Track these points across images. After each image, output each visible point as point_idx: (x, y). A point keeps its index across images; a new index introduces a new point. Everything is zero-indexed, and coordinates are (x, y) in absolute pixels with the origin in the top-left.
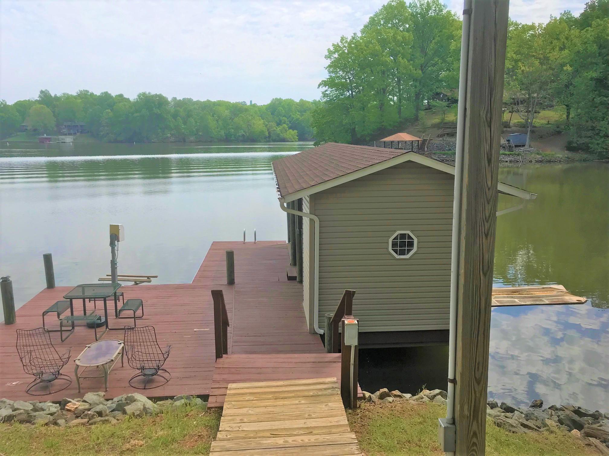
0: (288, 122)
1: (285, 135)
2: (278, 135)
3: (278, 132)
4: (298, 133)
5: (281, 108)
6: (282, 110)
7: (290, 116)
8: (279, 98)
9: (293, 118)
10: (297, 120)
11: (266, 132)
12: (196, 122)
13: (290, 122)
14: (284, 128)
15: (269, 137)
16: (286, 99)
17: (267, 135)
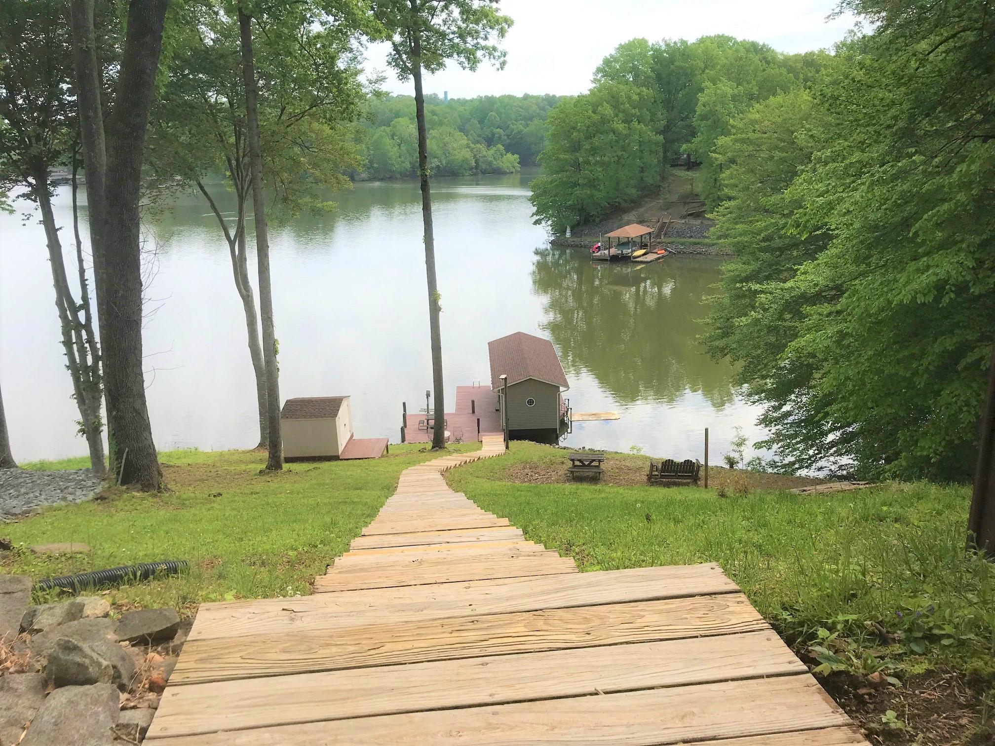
0: (506, 137)
1: (501, 164)
2: (490, 163)
3: (490, 159)
4: (519, 158)
5: (494, 114)
6: (495, 117)
7: (508, 126)
8: (490, 95)
9: (513, 130)
10: (519, 132)
11: (471, 160)
12: (368, 148)
13: (508, 136)
14: (498, 150)
15: (477, 167)
16: (502, 96)
17: (474, 164)
